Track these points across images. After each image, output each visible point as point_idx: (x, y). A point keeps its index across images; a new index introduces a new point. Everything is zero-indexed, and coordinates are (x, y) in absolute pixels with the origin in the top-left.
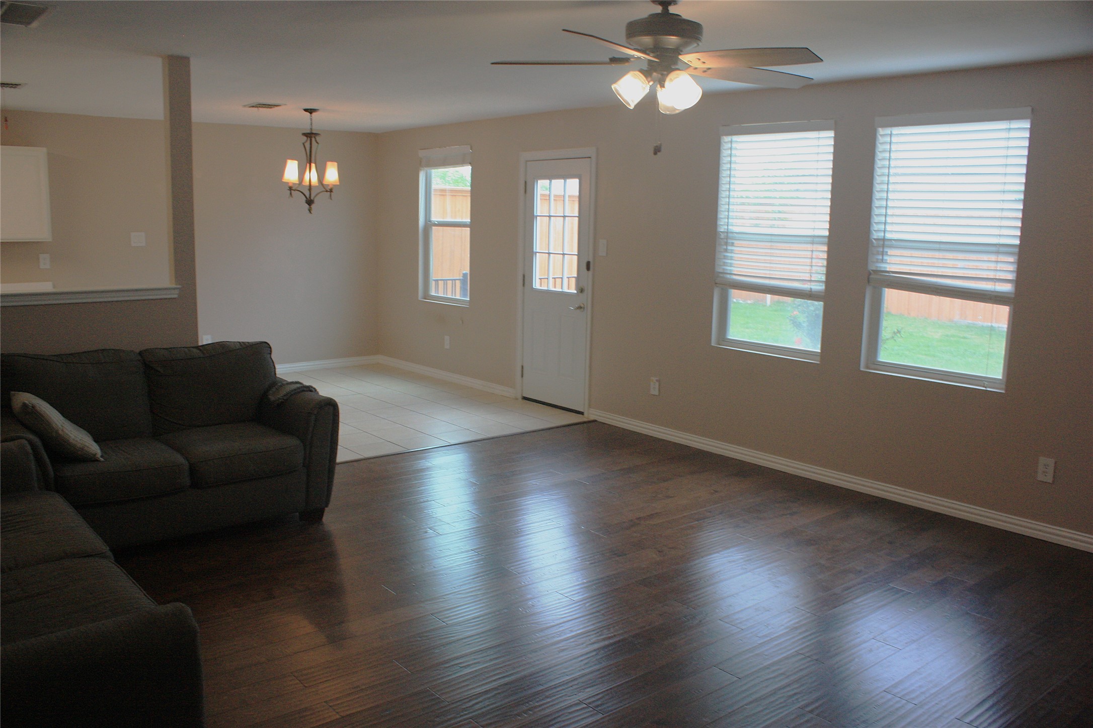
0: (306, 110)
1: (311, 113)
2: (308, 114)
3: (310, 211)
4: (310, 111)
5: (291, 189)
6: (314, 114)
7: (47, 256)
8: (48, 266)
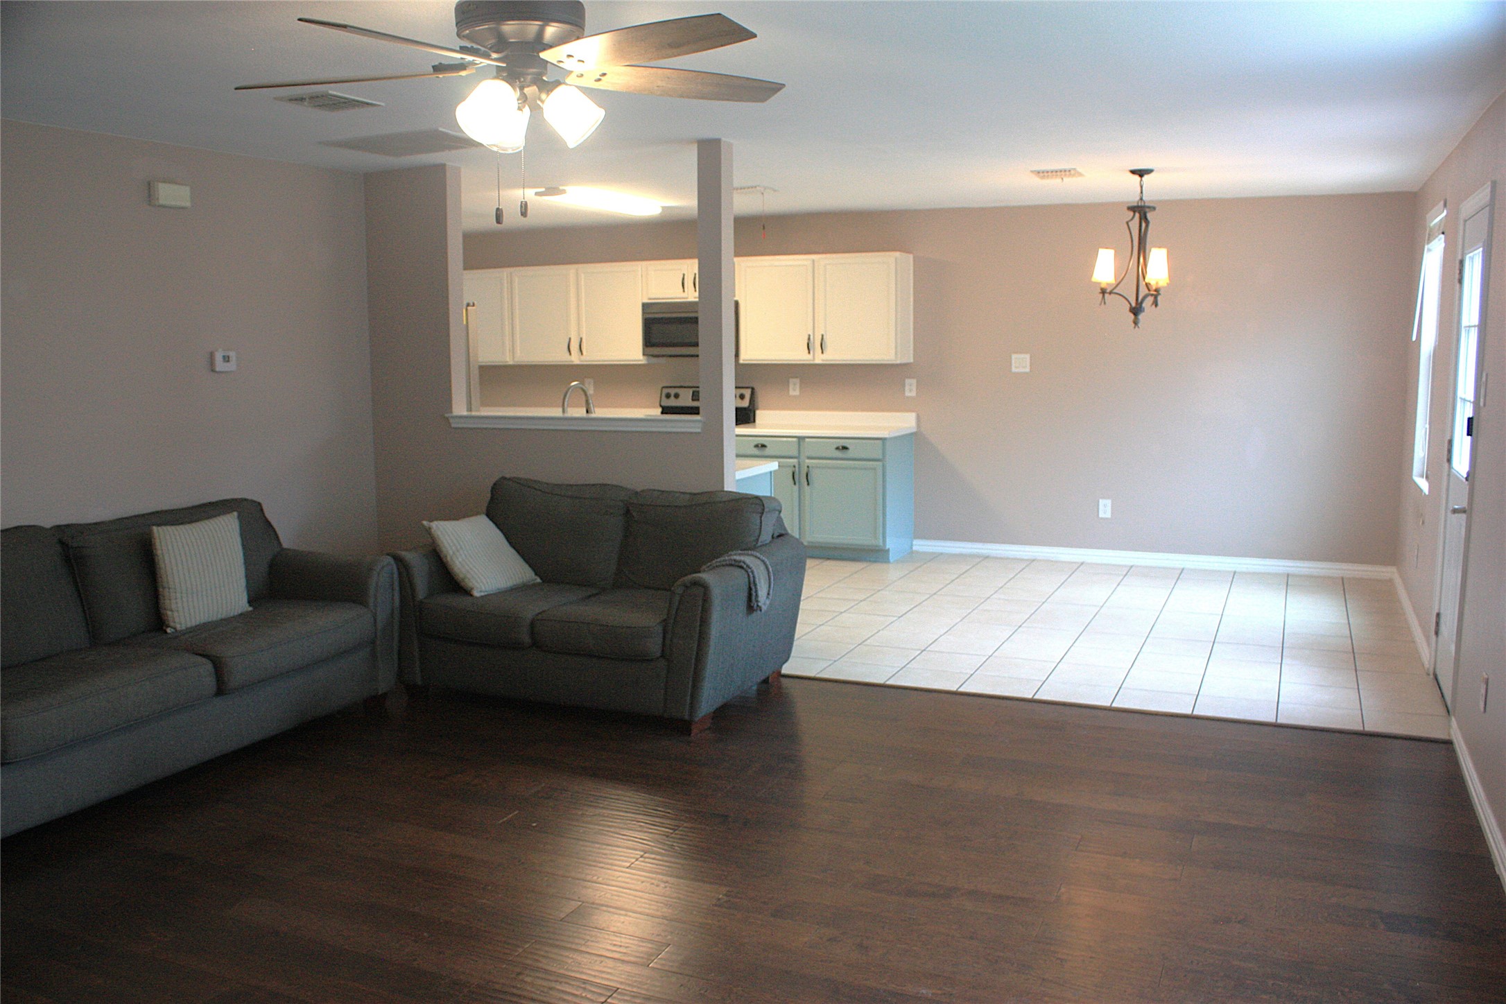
0: (1133, 172)
1: (1141, 176)
2: (1137, 178)
3: (1136, 323)
4: (1141, 173)
5: (1103, 292)
6: (1146, 177)
7: (914, 381)
8: (913, 394)
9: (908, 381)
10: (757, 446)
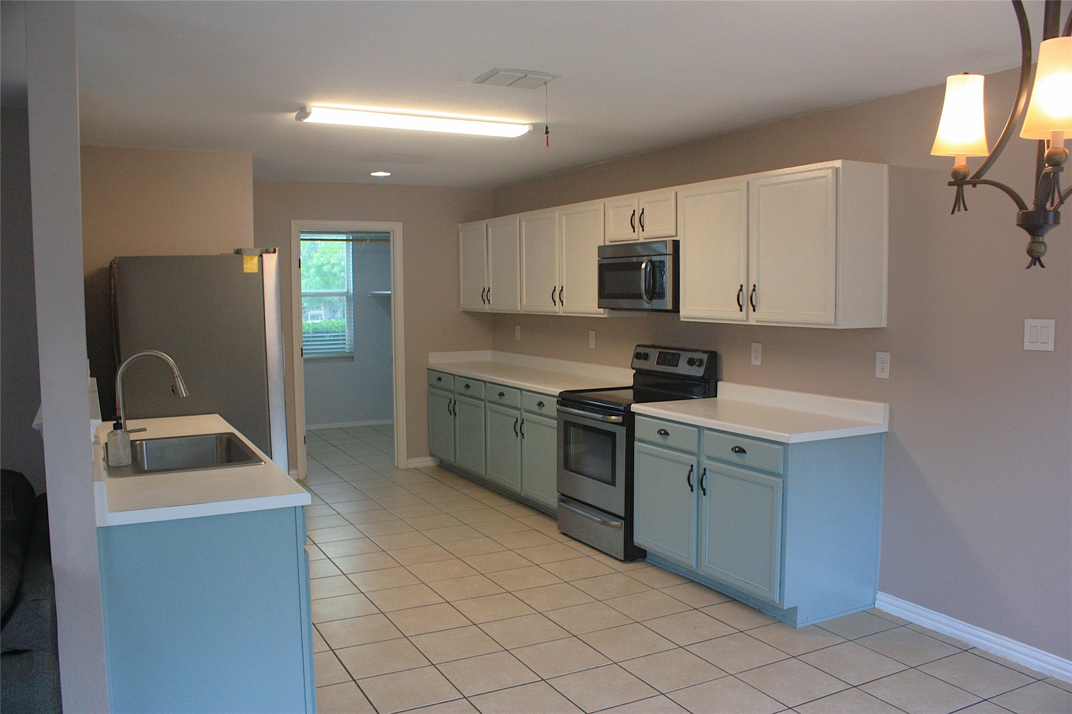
7: (887, 356)
8: (886, 375)
9: (879, 355)
10: (659, 432)
